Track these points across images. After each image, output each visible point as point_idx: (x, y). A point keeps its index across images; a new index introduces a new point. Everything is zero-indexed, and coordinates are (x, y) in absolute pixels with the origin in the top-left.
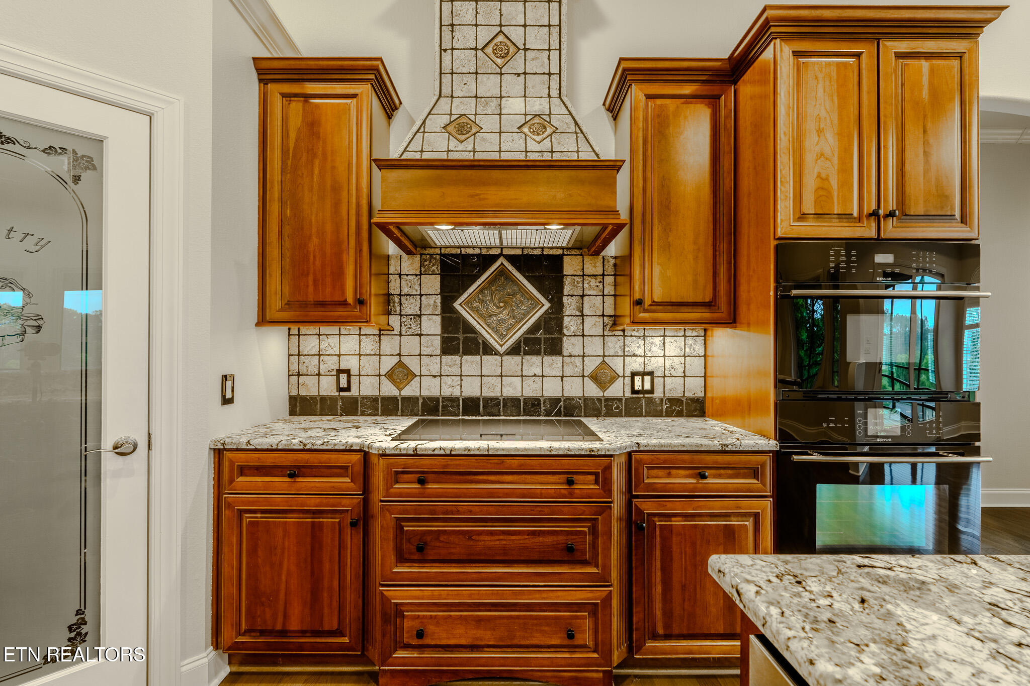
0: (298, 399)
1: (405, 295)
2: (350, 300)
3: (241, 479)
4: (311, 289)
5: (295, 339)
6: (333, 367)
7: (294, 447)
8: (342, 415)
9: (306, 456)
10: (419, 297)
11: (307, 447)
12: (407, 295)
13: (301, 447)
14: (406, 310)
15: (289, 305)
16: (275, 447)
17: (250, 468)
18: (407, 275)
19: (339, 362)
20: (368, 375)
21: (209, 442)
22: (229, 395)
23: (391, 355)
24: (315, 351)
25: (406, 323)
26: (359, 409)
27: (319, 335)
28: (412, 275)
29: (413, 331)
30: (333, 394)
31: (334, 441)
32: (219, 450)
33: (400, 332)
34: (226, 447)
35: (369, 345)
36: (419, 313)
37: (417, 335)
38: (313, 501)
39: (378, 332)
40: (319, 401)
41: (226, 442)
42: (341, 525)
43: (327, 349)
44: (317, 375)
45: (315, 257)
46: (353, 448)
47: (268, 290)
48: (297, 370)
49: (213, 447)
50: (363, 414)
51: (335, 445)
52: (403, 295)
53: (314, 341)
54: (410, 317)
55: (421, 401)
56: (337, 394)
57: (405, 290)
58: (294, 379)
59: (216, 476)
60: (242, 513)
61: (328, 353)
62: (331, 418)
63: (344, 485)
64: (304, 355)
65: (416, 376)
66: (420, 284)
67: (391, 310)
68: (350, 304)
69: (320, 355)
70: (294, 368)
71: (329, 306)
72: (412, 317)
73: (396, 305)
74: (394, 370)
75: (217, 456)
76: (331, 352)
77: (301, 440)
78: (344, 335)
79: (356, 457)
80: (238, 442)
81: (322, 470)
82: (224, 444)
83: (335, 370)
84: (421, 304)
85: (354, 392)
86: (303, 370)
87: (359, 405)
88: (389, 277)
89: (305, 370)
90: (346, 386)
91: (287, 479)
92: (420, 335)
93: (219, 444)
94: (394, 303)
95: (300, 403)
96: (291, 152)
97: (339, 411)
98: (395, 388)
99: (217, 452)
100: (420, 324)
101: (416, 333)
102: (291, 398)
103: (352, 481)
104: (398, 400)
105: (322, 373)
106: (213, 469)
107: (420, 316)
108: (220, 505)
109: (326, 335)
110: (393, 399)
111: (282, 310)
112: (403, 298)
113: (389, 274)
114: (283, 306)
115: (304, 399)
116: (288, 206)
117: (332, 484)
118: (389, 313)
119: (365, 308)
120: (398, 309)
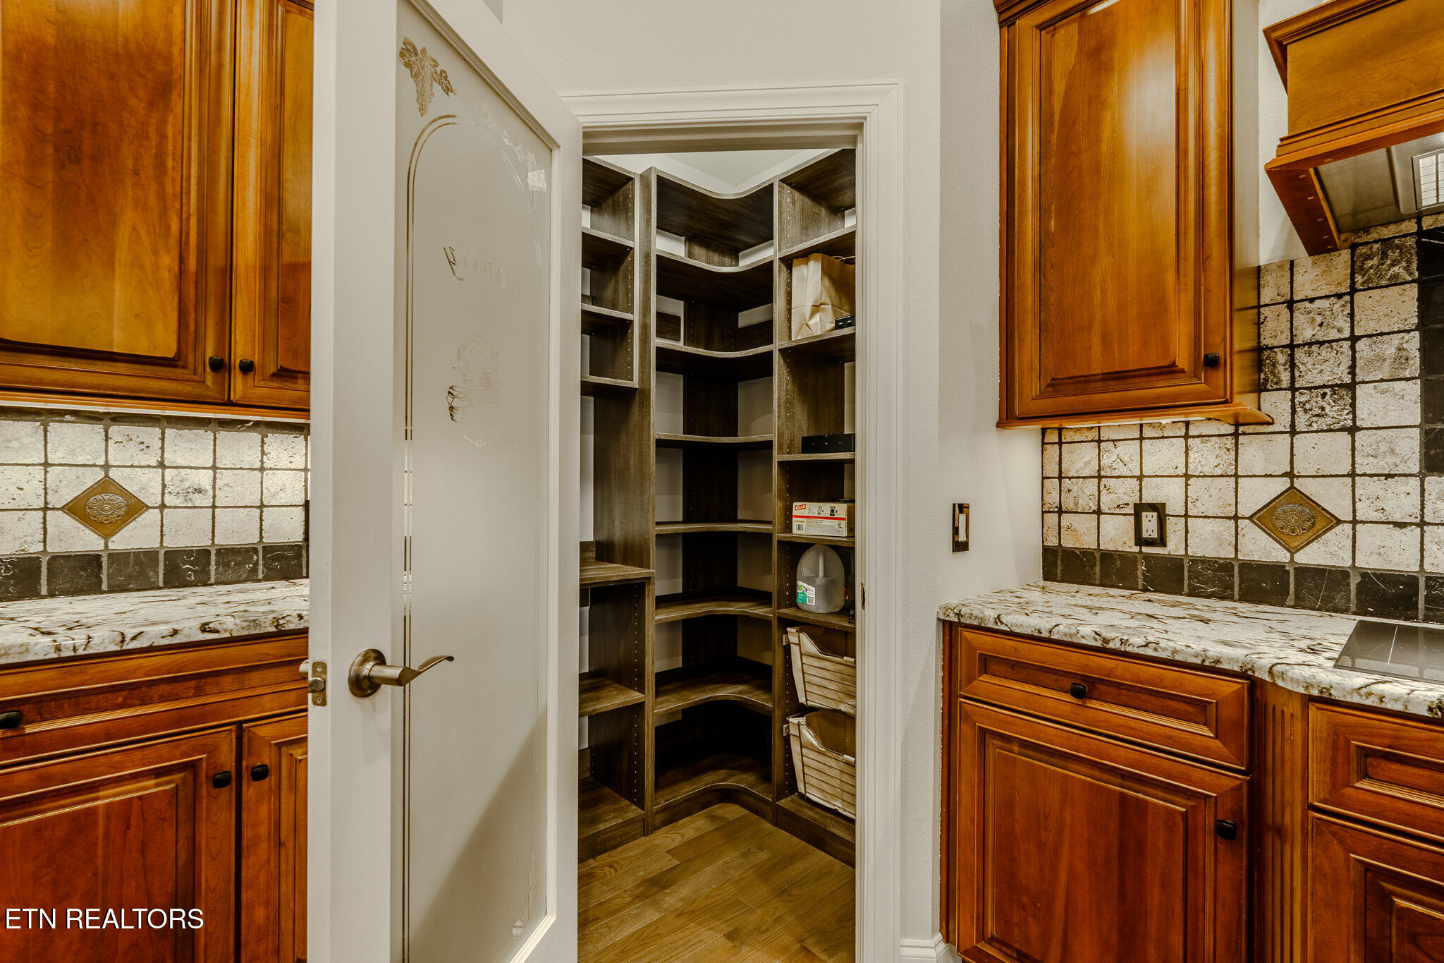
0: (1060, 554)
1: (1304, 345)
2: (1182, 363)
3: (984, 678)
4: (1097, 351)
5: (1053, 451)
6: (1127, 499)
7: (1084, 642)
8: (1145, 590)
9: (1108, 663)
10: (1346, 344)
11: (1111, 645)
12: (1311, 344)
13: (1099, 644)
14: (1309, 377)
15: (1054, 386)
16: (1045, 634)
17: (1001, 661)
18: (1312, 300)
19: (1141, 491)
20: (1206, 517)
21: (937, 609)
22: (962, 538)
23: (1266, 476)
24: (1092, 470)
25: (1307, 406)
26: (1186, 582)
27: (1099, 441)
28: (1327, 297)
29: (1329, 421)
30: (1127, 549)
31: (1171, 644)
32: (951, 623)
33: (1293, 425)
34: (963, 620)
35: (1208, 456)
36: (1347, 380)
37: (1343, 429)
38: (1122, 752)
39: (1231, 430)
40: (1098, 559)
41: (962, 613)
42: (1190, 822)
43: (1115, 465)
44: (1094, 512)
45: (1104, 292)
46: (1219, 666)
47: (1017, 365)
48: (1057, 504)
49: (942, 617)
50: (1194, 593)
51: (1175, 652)
52: (1298, 346)
53: (1089, 451)
54: (1321, 391)
55: (1354, 581)
56: (1137, 549)
57: (1306, 333)
58: (1052, 519)
59: (947, 664)
60: (988, 736)
61: (1116, 473)
62: (1126, 592)
63: (1197, 741)
64: (1070, 478)
65: (1339, 522)
66: (1352, 315)
67: (1266, 380)
68: (1183, 371)
69: (1100, 477)
70: (1053, 499)
71: (1136, 380)
72: (1327, 390)
73: (1281, 368)
74: (1275, 508)
75: (947, 632)
76: (1123, 471)
77: (1097, 630)
78: (1150, 438)
79: (1228, 687)
80: (981, 615)
81: (1144, 697)
82: (959, 615)
83: (1132, 505)
84: (1354, 359)
85: (1174, 547)
86: (1068, 503)
87: (1186, 574)
88: (1259, 313)
89: (1072, 504)
90: (1155, 535)
91: (1068, 698)
92: (1353, 430)
93: (952, 614)
94: (1274, 365)
95: (1062, 561)
96: (1057, 118)
97: (1140, 582)
98: (1278, 546)
99: (947, 626)
100: (1353, 405)
101: (1338, 426)
102: (1047, 552)
103: (1216, 737)
104: (1288, 572)
105: (1104, 508)
106: (941, 652)
107: (1351, 387)
108: (953, 711)
109: (1113, 441)
110: (1277, 571)
111: (1041, 396)
112: (1300, 354)
113: (1259, 307)
114: (1043, 390)
115: (1070, 554)
116: (1053, 215)
117: (1168, 732)
118: (1260, 388)
119: (1221, 374)
120: (1285, 377)
